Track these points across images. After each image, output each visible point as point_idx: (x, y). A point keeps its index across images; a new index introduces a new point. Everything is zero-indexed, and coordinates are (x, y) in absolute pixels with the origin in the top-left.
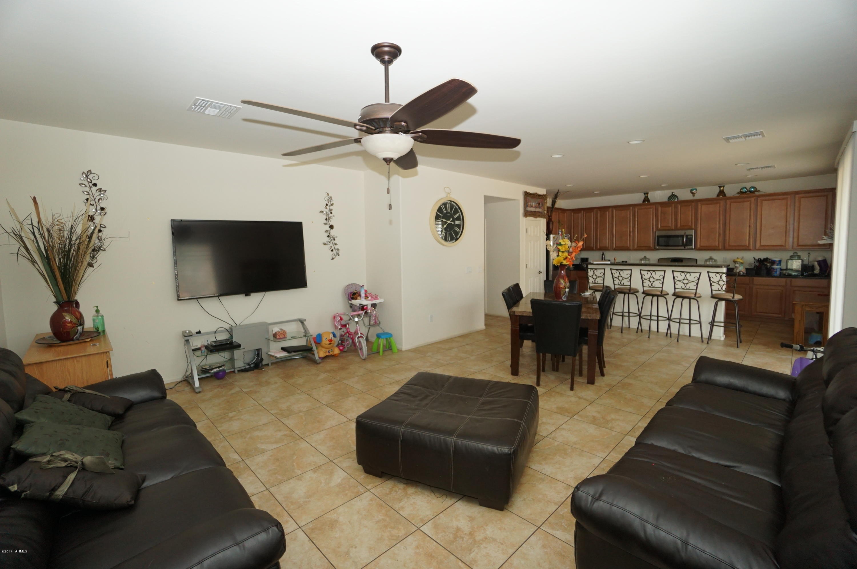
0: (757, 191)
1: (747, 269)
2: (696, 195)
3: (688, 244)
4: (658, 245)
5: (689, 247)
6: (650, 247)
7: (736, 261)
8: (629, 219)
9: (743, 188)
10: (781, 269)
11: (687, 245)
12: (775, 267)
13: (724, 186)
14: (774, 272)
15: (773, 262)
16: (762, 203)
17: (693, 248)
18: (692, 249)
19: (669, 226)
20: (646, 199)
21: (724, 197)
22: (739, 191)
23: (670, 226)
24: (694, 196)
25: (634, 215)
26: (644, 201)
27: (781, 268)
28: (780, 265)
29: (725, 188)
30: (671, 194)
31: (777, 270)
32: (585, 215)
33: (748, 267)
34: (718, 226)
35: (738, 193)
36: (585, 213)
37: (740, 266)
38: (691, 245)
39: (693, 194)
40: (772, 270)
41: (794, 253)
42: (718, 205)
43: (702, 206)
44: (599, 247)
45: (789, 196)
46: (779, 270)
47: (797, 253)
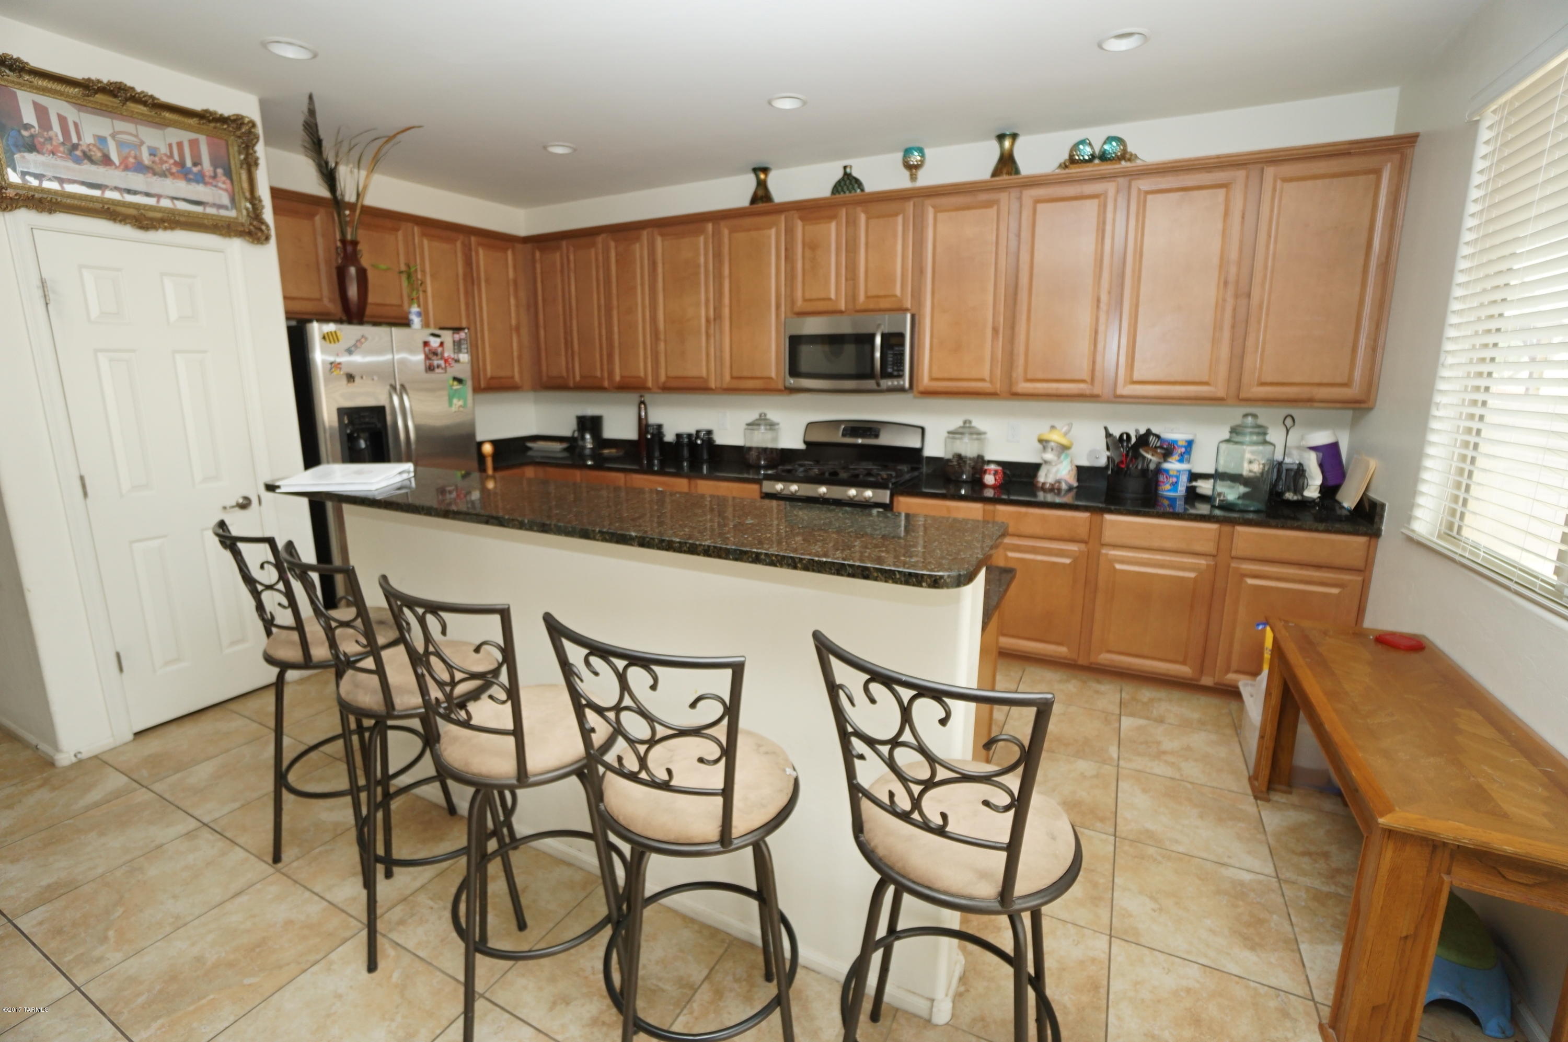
0: (1125, 156)
1: (1082, 471)
2: (921, 173)
3: (890, 370)
4: (794, 371)
5: (888, 383)
6: (771, 378)
7: (1047, 441)
8: (702, 270)
9: (1075, 147)
10: (1194, 477)
11: (885, 375)
12: (1173, 465)
13: (1014, 136)
14: (1168, 487)
15: (1168, 451)
16: (1145, 201)
17: (907, 385)
18: (902, 390)
19: (830, 299)
20: (760, 193)
21: (1013, 177)
22: (1066, 156)
23: (833, 296)
24: (913, 178)
25: (718, 256)
26: (754, 200)
27: (1190, 471)
28: (1189, 461)
29: (1020, 142)
30: (839, 174)
31: (1178, 477)
32: (572, 257)
33: (1085, 462)
34: (990, 299)
35: (1064, 166)
36: (571, 249)
37: (1059, 457)
38: (900, 376)
39: (912, 168)
40: (1162, 478)
41: (1246, 416)
42: (992, 212)
43: (940, 215)
44: (617, 378)
45: (1241, 174)
46: (1184, 479)
47: (1255, 416)
